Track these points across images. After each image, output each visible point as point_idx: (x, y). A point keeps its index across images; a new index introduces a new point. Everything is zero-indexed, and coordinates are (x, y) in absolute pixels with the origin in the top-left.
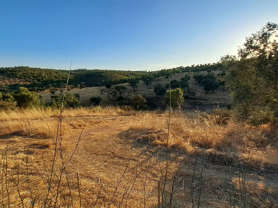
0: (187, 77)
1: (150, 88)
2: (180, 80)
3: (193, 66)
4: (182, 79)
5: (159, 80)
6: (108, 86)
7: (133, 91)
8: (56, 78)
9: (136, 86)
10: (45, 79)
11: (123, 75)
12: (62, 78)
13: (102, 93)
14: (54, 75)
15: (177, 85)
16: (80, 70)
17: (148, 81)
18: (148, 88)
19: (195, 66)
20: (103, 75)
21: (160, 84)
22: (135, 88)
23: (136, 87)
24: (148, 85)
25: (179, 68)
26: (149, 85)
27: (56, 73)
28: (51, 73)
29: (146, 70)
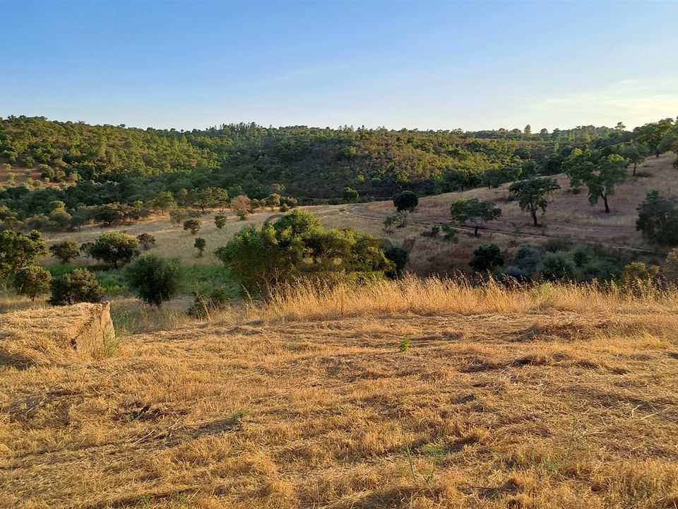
1: (607, 210)
5: (640, 175)
6: (406, 203)
7: (528, 224)
8: (148, 162)
9: (543, 204)
10: (108, 170)
11: (437, 152)
12: (173, 166)
13: (390, 232)
14: (141, 150)
16: (232, 128)
17: (600, 180)
18: (597, 214)
20: (353, 150)
21: (660, 195)
22: (539, 213)
23: (540, 209)
24: (596, 198)
26: (605, 200)
27: (147, 141)
28: (127, 145)
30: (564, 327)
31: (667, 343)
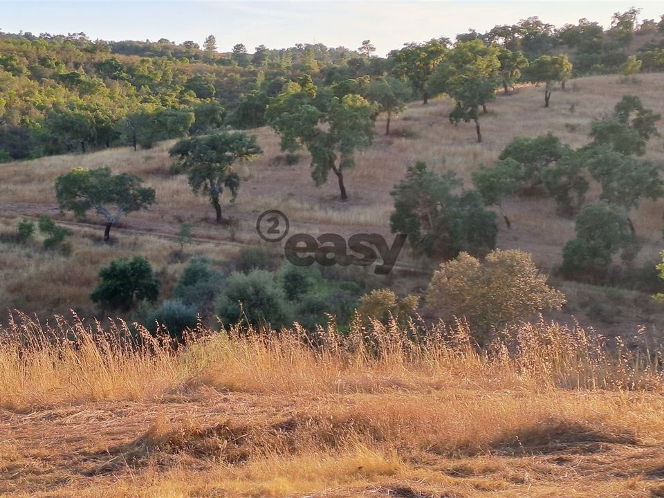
0: (633, 116)
1: (344, 196)
2: (578, 142)
3: (625, 21)
4: (601, 133)
5: (398, 134)
7: (206, 220)
9: (232, 182)
11: (36, 76)
15: (564, 179)
17: (330, 140)
18: (324, 201)
19: (638, 21)
21: (428, 169)
22: (224, 199)
23: (226, 190)
24: (324, 174)
25: (515, 29)
26: (339, 175)
29: (211, 40)
30: (209, 433)
31: (396, 461)
